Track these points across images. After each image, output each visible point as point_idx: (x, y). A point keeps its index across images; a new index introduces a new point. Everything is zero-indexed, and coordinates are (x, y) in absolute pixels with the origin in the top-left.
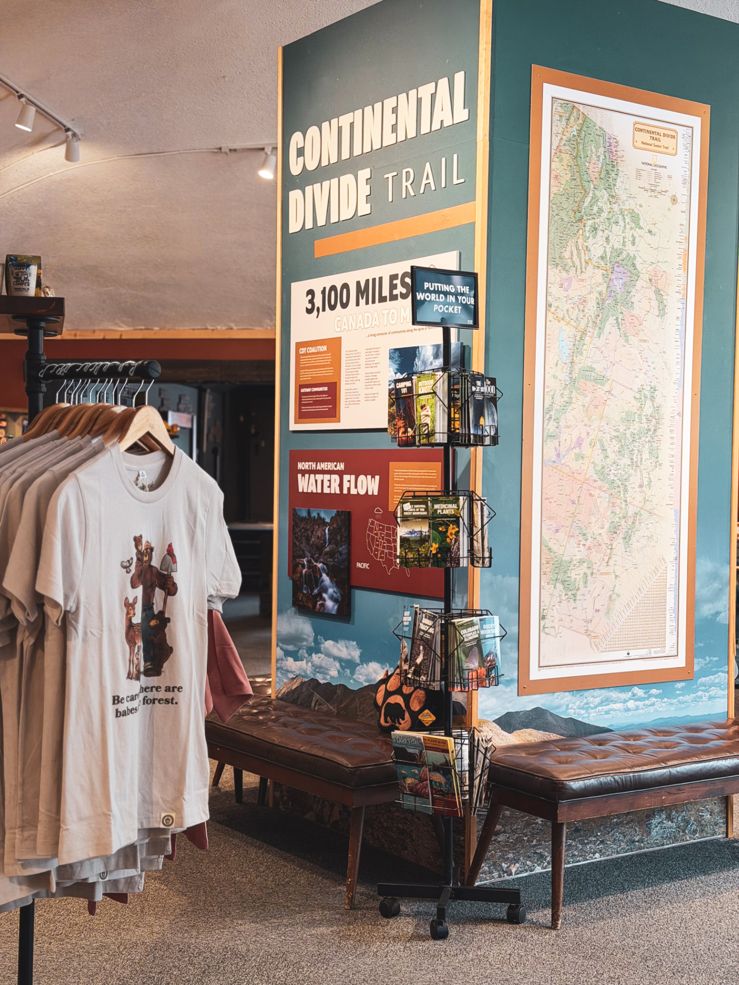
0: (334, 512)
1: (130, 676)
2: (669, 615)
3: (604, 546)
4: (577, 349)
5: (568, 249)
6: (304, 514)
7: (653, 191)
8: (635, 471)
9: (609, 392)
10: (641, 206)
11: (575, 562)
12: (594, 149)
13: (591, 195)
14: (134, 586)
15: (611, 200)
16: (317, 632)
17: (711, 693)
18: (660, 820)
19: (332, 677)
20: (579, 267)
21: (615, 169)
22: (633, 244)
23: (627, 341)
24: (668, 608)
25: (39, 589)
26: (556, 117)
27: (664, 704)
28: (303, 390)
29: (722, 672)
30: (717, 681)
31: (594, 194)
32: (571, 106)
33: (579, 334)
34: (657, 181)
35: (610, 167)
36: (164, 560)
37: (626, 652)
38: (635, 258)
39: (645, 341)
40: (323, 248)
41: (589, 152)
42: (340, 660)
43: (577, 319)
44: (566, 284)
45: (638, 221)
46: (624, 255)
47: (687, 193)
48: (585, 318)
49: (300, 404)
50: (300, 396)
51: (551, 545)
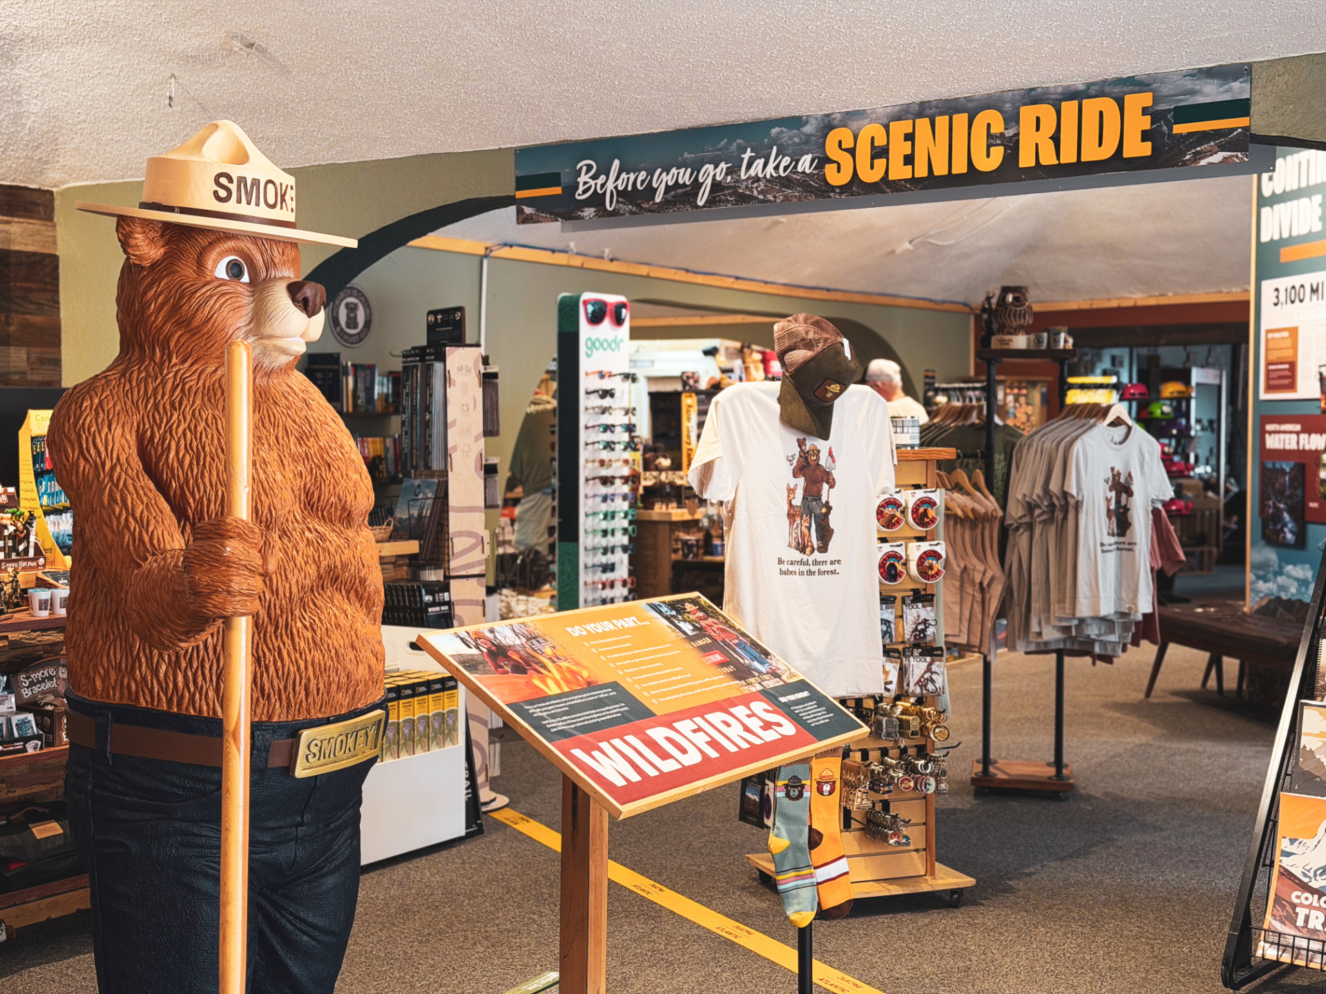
0: (1292, 464)
1: (1109, 534)
6: (1270, 465)
14: (1111, 490)
16: (1281, 559)
19: (1292, 595)
25: (1065, 489)
28: (1271, 367)
36: (1126, 480)
40: (1286, 255)
42: (1297, 580)
49: (1268, 378)
50: (1268, 372)
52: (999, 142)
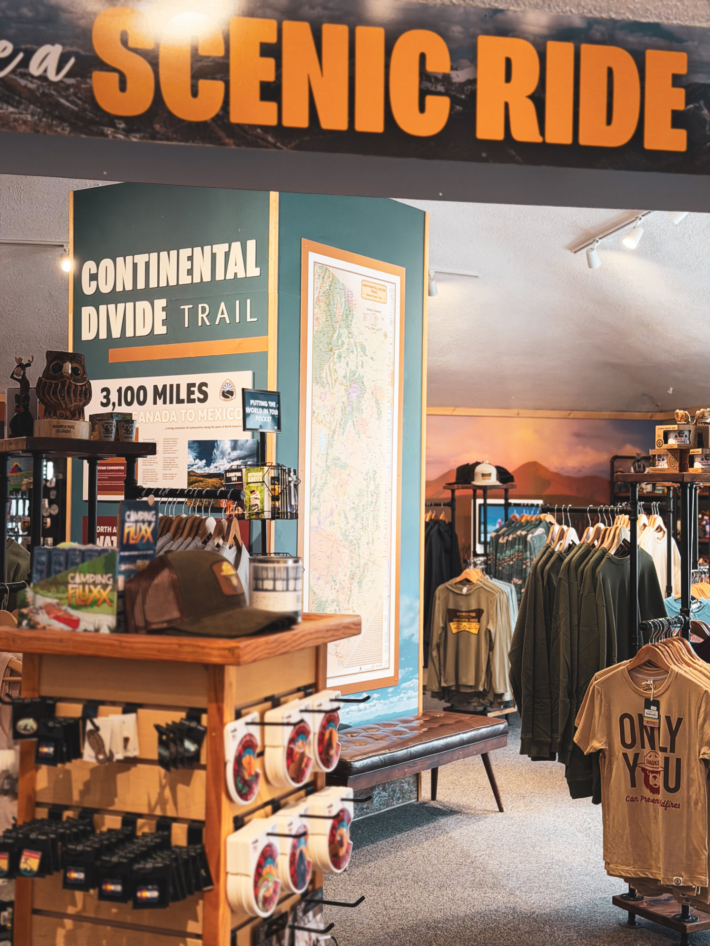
2: (385, 637)
3: (346, 589)
4: (330, 445)
5: (325, 371)
7: (373, 329)
8: (365, 532)
9: (349, 475)
10: (366, 340)
11: (329, 602)
12: (339, 300)
13: (337, 332)
15: (349, 335)
17: (408, 694)
18: (379, 791)
20: (331, 384)
21: (351, 313)
22: (362, 367)
23: (359, 437)
24: (384, 633)
26: (317, 276)
27: (381, 705)
29: (415, 678)
30: (412, 685)
31: (339, 331)
32: (325, 268)
33: (331, 433)
34: (376, 322)
35: (348, 312)
37: (359, 667)
38: (363, 377)
39: (370, 437)
40: (117, 356)
41: (336, 301)
43: (330, 422)
44: (323, 396)
45: (365, 350)
46: (357, 376)
47: (393, 331)
48: (335, 421)
51: (315, 590)
52: (441, 88)
